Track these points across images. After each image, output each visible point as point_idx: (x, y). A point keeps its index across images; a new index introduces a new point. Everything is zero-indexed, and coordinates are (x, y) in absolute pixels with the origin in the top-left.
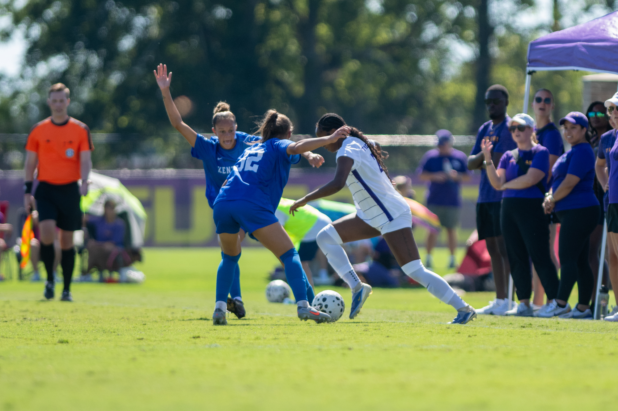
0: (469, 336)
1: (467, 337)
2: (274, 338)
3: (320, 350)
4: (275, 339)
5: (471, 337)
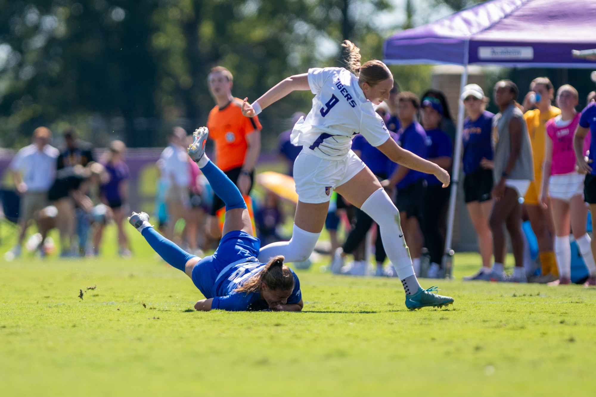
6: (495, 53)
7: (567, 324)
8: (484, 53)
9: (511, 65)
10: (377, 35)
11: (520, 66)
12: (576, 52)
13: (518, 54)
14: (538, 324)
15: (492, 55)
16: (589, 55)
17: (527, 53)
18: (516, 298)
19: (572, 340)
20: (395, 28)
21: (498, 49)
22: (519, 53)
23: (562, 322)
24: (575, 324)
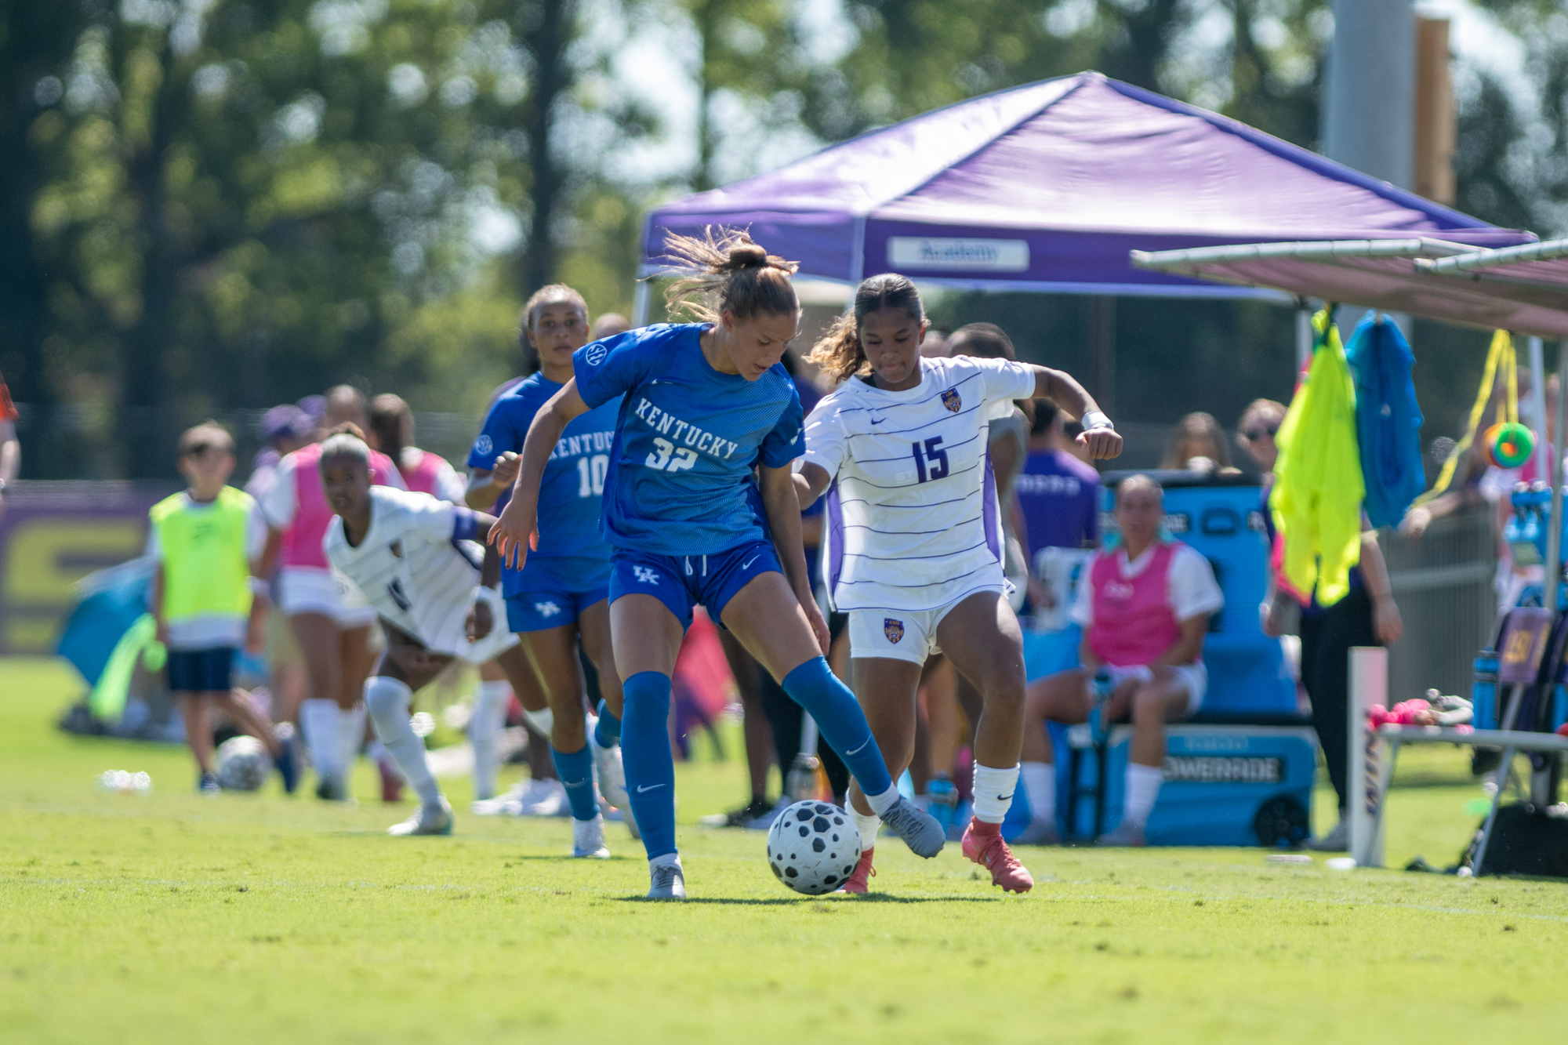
0: (507, 866)
1: (502, 866)
2: (71, 861)
3: (174, 890)
4: (75, 864)
5: (510, 866)
6: (931, 253)
7: (1116, 953)
8: (904, 251)
9: (967, 286)
10: (625, 200)
11: (991, 287)
12: (1143, 257)
13: (990, 257)
14: (1039, 951)
15: (924, 258)
16: (1175, 263)
17: (1014, 256)
18: (978, 882)
19: (1130, 994)
20: (667, 183)
21: (940, 244)
22: (990, 253)
23: (1101, 948)
24: (1138, 953)
